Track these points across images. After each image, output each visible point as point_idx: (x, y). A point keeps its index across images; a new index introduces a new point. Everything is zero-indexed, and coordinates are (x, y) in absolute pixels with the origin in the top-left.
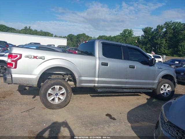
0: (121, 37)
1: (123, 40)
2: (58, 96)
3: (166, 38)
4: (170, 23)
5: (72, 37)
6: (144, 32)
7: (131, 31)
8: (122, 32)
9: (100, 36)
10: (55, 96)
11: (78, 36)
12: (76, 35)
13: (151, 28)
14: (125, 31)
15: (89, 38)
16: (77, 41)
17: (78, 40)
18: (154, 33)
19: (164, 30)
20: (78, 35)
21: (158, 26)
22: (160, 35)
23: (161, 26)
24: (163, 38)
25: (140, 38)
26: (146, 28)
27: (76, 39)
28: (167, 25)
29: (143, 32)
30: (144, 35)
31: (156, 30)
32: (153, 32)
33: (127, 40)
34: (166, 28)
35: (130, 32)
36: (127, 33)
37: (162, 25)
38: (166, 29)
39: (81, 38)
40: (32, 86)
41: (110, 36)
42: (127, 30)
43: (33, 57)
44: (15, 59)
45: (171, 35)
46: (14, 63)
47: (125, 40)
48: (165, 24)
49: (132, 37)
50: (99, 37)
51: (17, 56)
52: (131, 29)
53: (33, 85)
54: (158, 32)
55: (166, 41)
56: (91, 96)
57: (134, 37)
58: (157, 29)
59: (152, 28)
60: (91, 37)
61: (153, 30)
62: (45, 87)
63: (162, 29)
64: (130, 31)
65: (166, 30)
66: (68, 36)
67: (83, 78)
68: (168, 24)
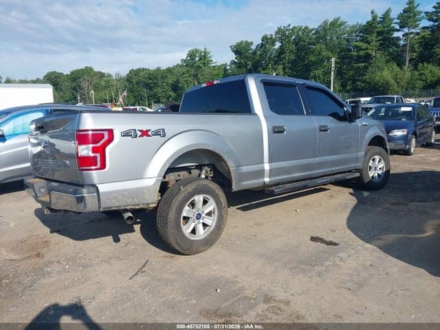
0: (184, 70)
1: (189, 77)
2: (201, 221)
3: (284, 64)
4: (287, 30)
5: (58, 80)
6: (236, 52)
7: (205, 52)
8: (185, 58)
9: (133, 70)
10: (197, 221)
11: (73, 76)
12: (69, 73)
13: (249, 44)
14: (192, 55)
15: (105, 79)
16: (74, 89)
17: (74, 84)
18: (258, 54)
19: (278, 45)
20: (72, 73)
21: (265, 38)
22: (270, 58)
23: (269, 36)
24: (276, 63)
25: (228, 68)
26: (239, 45)
27: (69, 84)
28: (282, 34)
29: (233, 53)
30: (236, 61)
31: (261, 47)
32: (254, 53)
33: (199, 76)
34: (281, 40)
35: (204, 56)
36: (197, 59)
37: (271, 35)
38: (281, 42)
39: (81, 79)
40: (145, 206)
41: (158, 69)
42: (197, 51)
43: (139, 133)
44: (99, 145)
45: (293, 57)
46: (98, 155)
47: (196, 76)
48: (277, 33)
49: (209, 67)
50: (130, 72)
51: (103, 136)
52: (205, 49)
53: (148, 204)
54: (265, 52)
55: (284, 69)
56: (238, 209)
57: (214, 66)
58: (262, 45)
59: (252, 43)
60: (110, 76)
61: (253, 47)
62: (177, 204)
63: (273, 44)
64: (203, 54)
65: (281, 46)
66: (45, 77)
67: (245, 169)
68: (283, 32)
